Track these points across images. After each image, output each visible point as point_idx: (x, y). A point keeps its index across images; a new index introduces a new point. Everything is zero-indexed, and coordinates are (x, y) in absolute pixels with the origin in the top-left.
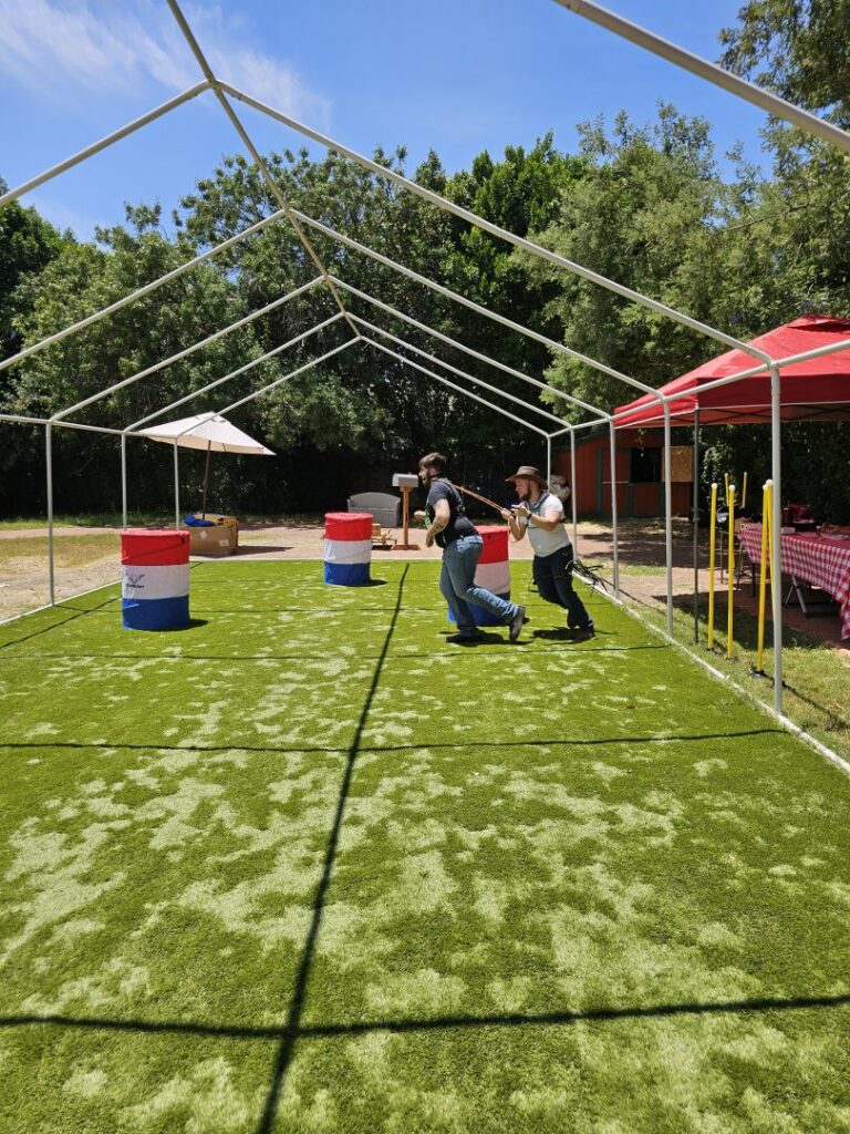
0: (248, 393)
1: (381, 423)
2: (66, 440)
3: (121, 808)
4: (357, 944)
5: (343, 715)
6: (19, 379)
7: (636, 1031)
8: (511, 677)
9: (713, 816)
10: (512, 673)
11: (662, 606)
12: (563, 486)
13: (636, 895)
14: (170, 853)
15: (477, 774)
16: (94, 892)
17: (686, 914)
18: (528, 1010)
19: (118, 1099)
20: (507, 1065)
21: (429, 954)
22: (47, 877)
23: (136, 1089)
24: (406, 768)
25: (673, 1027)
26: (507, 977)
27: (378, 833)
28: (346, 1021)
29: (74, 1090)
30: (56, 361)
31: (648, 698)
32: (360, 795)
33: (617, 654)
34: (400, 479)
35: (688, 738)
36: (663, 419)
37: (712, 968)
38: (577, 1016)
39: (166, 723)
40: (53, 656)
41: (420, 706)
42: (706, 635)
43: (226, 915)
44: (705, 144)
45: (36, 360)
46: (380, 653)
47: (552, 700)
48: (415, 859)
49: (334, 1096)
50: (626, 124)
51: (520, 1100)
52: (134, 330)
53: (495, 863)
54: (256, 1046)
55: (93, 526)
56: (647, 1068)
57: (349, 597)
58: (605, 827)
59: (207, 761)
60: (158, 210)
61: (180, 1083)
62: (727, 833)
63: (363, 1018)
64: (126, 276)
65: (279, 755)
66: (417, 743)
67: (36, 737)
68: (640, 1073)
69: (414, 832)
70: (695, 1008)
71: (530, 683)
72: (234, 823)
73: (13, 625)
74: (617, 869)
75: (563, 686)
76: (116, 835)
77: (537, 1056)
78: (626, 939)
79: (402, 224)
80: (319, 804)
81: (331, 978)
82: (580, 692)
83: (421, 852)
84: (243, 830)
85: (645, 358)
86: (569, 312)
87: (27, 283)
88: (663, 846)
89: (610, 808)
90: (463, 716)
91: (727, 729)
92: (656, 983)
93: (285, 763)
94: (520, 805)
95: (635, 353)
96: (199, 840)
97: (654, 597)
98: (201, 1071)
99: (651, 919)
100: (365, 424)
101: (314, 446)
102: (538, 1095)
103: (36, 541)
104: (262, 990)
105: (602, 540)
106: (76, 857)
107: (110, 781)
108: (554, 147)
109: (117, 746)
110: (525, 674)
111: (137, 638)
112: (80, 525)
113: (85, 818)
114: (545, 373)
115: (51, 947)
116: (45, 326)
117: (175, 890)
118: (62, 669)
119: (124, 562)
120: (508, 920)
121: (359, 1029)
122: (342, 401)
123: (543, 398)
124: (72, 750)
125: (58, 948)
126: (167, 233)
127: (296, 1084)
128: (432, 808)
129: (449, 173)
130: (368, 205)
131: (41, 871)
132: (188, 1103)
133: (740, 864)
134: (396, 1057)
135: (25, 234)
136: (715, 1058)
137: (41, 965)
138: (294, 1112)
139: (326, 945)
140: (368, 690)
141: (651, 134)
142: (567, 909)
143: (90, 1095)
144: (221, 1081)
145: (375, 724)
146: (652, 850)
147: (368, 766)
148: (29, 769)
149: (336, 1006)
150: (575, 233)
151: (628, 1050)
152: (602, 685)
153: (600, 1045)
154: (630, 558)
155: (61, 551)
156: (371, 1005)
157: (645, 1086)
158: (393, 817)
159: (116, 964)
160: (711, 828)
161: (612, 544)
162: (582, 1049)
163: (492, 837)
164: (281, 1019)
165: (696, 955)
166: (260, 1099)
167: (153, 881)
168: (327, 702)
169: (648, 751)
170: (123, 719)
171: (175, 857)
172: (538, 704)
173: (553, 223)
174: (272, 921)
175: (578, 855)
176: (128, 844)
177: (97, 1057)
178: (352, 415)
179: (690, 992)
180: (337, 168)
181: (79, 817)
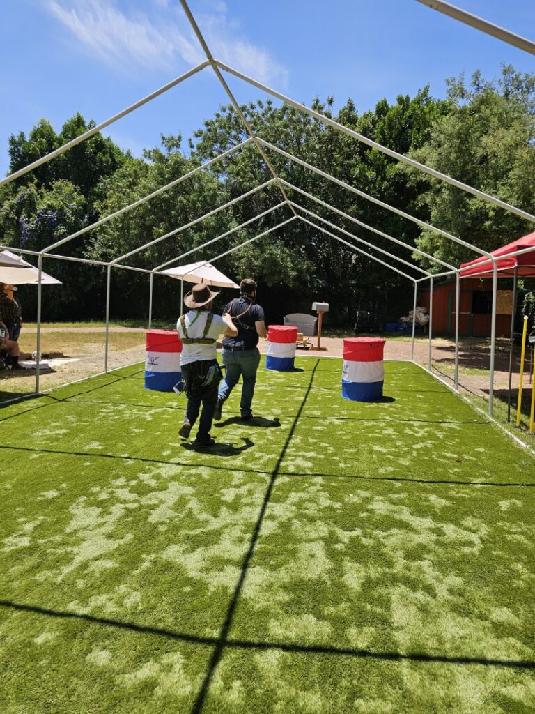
0: (227, 250)
1: (308, 270)
2: (120, 276)
3: (134, 496)
4: (267, 594)
5: (270, 451)
6: (96, 239)
7: (442, 671)
8: (380, 436)
9: (509, 537)
10: (381, 433)
11: (487, 397)
12: (425, 314)
13: (451, 583)
14: (159, 526)
15: (352, 495)
16: (114, 544)
17: (484, 600)
18: (371, 649)
19: (117, 669)
20: (355, 682)
21: (311, 605)
22: (88, 532)
23: (127, 664)
24: (307, 487)
25: (468, 672)
26: (360, 626)
27: (286, 526)
28: (255, 640)
29: (92, 660)
30: (117, 228)
31: (471, 456)
32: (276, 502)
33: (453, 426)
34: (317, 305)
35: (496, 485)
36: (493, 272)
37: (498, 637)
38: (404, 657)
39: (163, 448)
40: (103, 403)
41: (319, 450)
42: (516, 417)
43: (189, 567)
44: (533, 91)
45: (106, 228)
46: (296, 415)
47: (405, 452)
48: (308, 545)
49: (244, 685)
50: (479, 79)
51: (361, 705)
52: (162, 211)
53: (358, 553)
54: (200, 648)
55: (133, 327)
56: (447, 696)
57: (280, 378)
58: (434, 537)
59: (186, 473)
60: (180, 138)
61: (153, 665)
62: (518, 549)
63: (266, 640)
64: (159, 178)
65: (229, 472)
66: (315, 473)
67: (89, 450)
68: (443, 699)
69: (308, 528)
70: (484, 661)
71: (391, 440)
72: (198, 511)
73: (82, 383)
74: (440, 565)
75: (414, 444)
76: (129, 512)
77: (375, 678)
78: (441, 611)
79: (328, 146)
80: (251, 504)
81: (248, 613)
82: (426, 449)
83: (311, 541)
84: (204, 516)
85: (485, 232)
86: (434, 201)
87: (103, 182)
88: (472, 553)
89: (439, 526)
90: (346, 458)
91: (524, 481)
92: (458, 642)
93: (231, 477)
94: (378, 518)
95: (477, 228)
96: (177, 519)
97: (482, 390)
98: (166, 659)
99: (460, 600)
100: (298, 270)
101: (266, 283)
102: (373, 703)
103: (99, 334)
104: (206, 615)
105: (449, 351)
106: (105, 523)
107: (129, 480)
108: (429, 95)
109: (135, 459)
110: (389, 435)
111: (152, 395)
112: (126, 326)
113: (113, 500)
114: (416, 240)
115: (87, 574)
116: (112, 208)
117: (160, 548)
118: (108, 411)
119: (147, 349)
120: (364, 590)
121: (263, 646)
122: (284, 255)
123: (414, 256)
124: (109, 459)
125: (91, 575)
126: (185, 152)
127: (222, 675)
128: (321, 514)
129: (360, 113)
130: (307, 133)
131: (85, 529)
132: (156, 677)
133: (525, 571)
134: (285, 667)
135: (104, 153)
136: (495, 696)
137: (81, 584)
138: (219, 692)
139: (248, 592)
140: (287, 437)
141: (496, 85)
142: (402, 588)
143: (101, 664)
144: (178, 667)
145: (290, 458)
146: (464, 556)
147: (283, 484)
148: (84, 468)
149: (250, 630)
150: (440, 150)
151: (435, 683)
152: (440, 445)
153: (417, 677)
154: (468, 364)
155: (114, 341)
156: (272, 633)
157: (445, 707)
158: (296, 517)
159: (123, 589)
160: (506, 545)
161: (455, 353)
162: (405, 678)
163: (358, 536)
164: (216, 634)
165: (488, 627)
166: (199, 682)
167: (148, 541)
168: (261, 442)
169: (468, 491)
170: (140, 443)
171: (162, 528)
172: (397, 455)
173: (426, 144)
174: (216, 573)
175: (413, 554)
176: (135, 518)
177: (107, 642)
178: (290, 265)
179: (482, 651)
180: (289, 111)
181: (110, 499)
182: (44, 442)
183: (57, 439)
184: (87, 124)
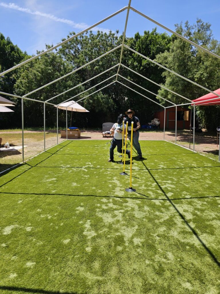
3: (118, 206)
5: (151, 182)
12: (158, 121)
24: (184, 196)
27: (194, 214)
39: (106, 183)
40: (58, 165)
43: (177, 237)
44: (209, 30)
45: (20, 86)
48: (213, 222)
50: (188, 24)
64: (46, 64)
66: (180, 190)
67: (75, 187)
69: (205, 214)
71: (193, 173)
76: (124, 214)
97: (203, 151)
114: (158, 91)
128: (203, 207)
135: (15, 52)
182: (51, 185)
183: (55, 183)
184: (6, 38)
